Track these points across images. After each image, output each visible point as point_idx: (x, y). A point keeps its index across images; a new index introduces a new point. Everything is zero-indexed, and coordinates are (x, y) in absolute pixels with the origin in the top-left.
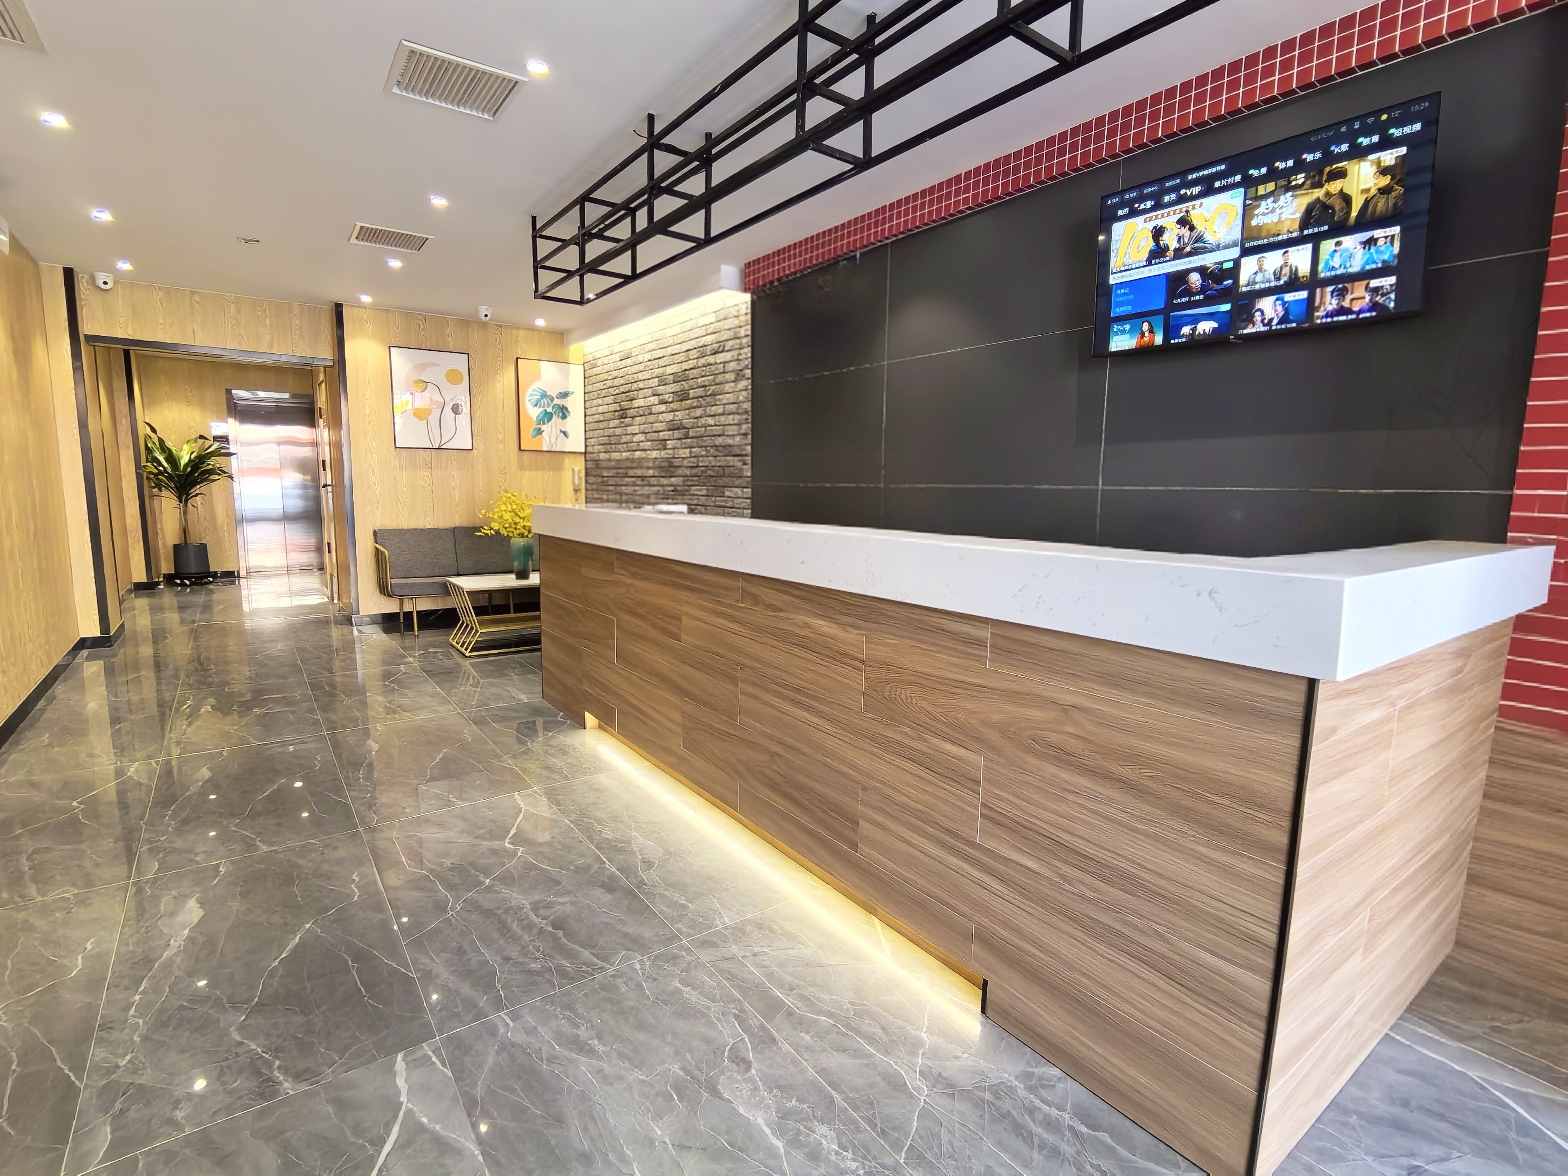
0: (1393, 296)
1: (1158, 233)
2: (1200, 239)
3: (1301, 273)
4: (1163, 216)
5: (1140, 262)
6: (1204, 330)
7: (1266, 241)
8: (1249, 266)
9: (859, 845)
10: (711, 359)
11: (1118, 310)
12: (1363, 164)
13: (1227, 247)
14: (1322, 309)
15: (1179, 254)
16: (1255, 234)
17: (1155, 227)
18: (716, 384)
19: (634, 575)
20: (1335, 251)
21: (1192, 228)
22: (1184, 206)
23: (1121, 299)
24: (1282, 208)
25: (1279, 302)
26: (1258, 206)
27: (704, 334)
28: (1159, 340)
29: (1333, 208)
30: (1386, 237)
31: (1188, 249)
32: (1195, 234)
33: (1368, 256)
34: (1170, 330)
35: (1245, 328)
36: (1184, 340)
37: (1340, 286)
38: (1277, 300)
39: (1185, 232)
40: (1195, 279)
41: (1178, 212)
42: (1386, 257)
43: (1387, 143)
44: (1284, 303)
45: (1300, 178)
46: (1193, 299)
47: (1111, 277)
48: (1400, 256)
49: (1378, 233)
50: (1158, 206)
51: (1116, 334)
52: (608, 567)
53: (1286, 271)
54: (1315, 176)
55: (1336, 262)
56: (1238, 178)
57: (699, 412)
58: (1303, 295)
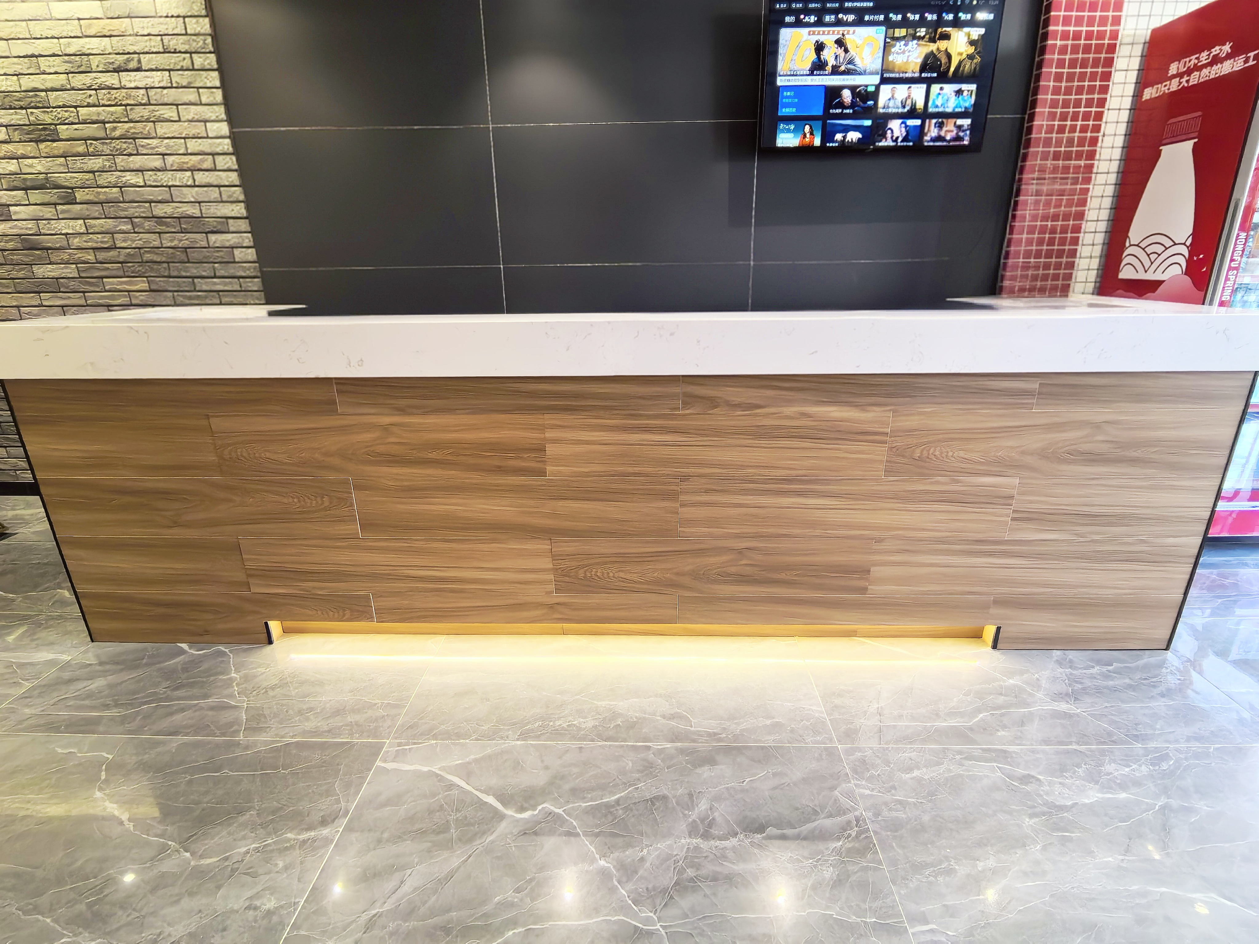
0: (968, 132)
1: (819, 47)
2: (851, 62)
3: (918, 107)
4: (824, 33)
5: (803, 70)
6: (852, 140)
7: (897, 76)
11: (784, 110)
12: (960, 32)
14: (929, 135)
15: (835, 71)
16: (890, 68)
17: (817, 42)
19: (402, 411)
20: (939, 94)
21: (846, 51)
23: (787, 100)
24: (909, 51)
25: (903, 125)
26: (894, 46)
28: (817, 142)
29: (941, 62)
30: (968, 91)
32: (848, 56)
33: (957, 102)
34: (827, 136)
35: (881, 141)
36: (837, 144)
37: (940, 120)
38: (902, 123)
39: (841, 52)
40: (847, 95)
42: (967, 104)
44: (906, 126)
45: (922, 32)
46: (845, 111)
47: (779, 79)
48: (975, 105)
49: (964, 87)
50: (820, 23)
51: (783, 131)
52: (329, 407)
53: (909, 102)
55: (939, 102)
56: (882, 17)
57: (94, 163)
58: (918, 122)
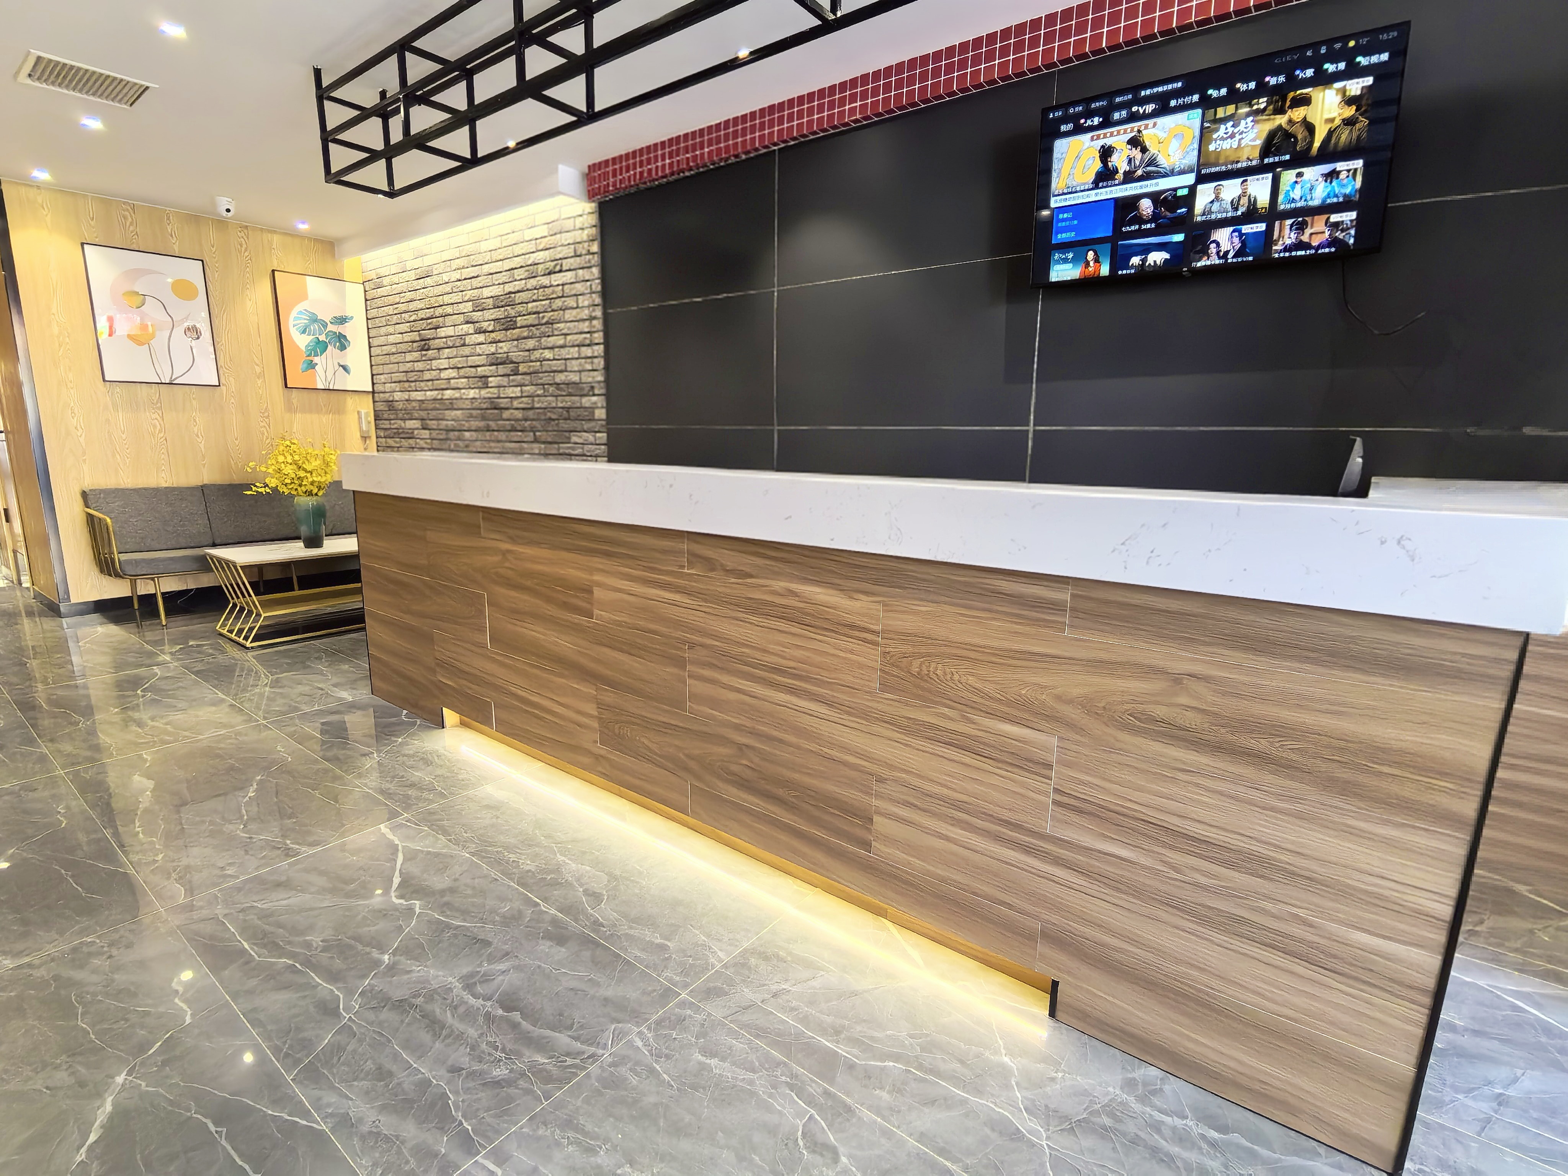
0: (1353, 232)
1: (1106, 153)
2: (1152, 162)
3: (1259, 205)
4: (1112, 135)
5: (1084, 184)
6: (1155, 262)
7: (1224, 168)
8: (1205, 195)
9: (873, 843)
10: (545, 281)
11: (1059, 236)
12: (1327, 91)
13: (1182, 172)
14: (1281, 242)
15: (1129, 177)
16: (1212, 159)
17: (1103, 147)
18: (553, 311)
19: (513, 540)
20: (1296, 182)
21: (1144, 150)
22: (1135, 125)
23: (1064, 224)
24: (1241, 133)
25: (1237, 234)
26: (1217, 130)
27: (534, 250)
28: (1105, 270)
29: (1295, 138)
30: (1348, 171)
31: (1139, 172)
32: (1147, 156)
33: (1329, 189)
34: (1119, 260)
35: (1200, 260)
36: (1133, 271)
37: (1300, 219)
38: (1234, 231)
39: (1136, 153)
40: (1146, 206)
41: (1129, 131)
42: (1348, 190)
43: (1353, 72)
44: (1241, 235)
45: (1262, 103)
46: (1143, 227)
47: (1053, 199)
48: (1361, 191)
49: (1340, 166)
50: (1106, 123)
51: (1058, 262)
52: (473, 530)
53: (1244, 201)
54: (1277, 101)
55: (1296, 194)
56: (1196, 98)
57: (531, 344)
58: (1262, 227)
